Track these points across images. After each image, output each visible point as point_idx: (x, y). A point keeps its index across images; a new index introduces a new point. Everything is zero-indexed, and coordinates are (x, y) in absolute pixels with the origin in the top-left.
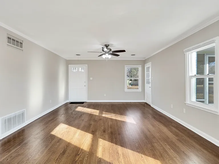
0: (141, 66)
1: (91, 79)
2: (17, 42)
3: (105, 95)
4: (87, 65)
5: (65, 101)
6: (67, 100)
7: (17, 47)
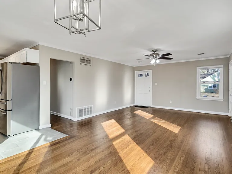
0: (222, 66)
1: (156, 84)
2: (87, 60)
3: (171, 102)
4: (151, 70)
5: (132, 103)
6: (133, 103)
7: (87, 64)
